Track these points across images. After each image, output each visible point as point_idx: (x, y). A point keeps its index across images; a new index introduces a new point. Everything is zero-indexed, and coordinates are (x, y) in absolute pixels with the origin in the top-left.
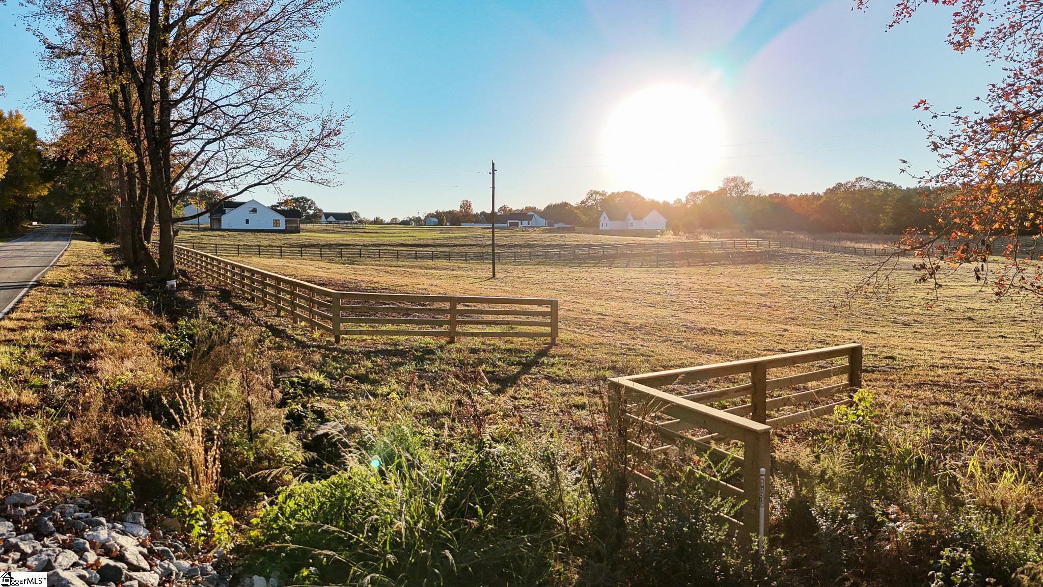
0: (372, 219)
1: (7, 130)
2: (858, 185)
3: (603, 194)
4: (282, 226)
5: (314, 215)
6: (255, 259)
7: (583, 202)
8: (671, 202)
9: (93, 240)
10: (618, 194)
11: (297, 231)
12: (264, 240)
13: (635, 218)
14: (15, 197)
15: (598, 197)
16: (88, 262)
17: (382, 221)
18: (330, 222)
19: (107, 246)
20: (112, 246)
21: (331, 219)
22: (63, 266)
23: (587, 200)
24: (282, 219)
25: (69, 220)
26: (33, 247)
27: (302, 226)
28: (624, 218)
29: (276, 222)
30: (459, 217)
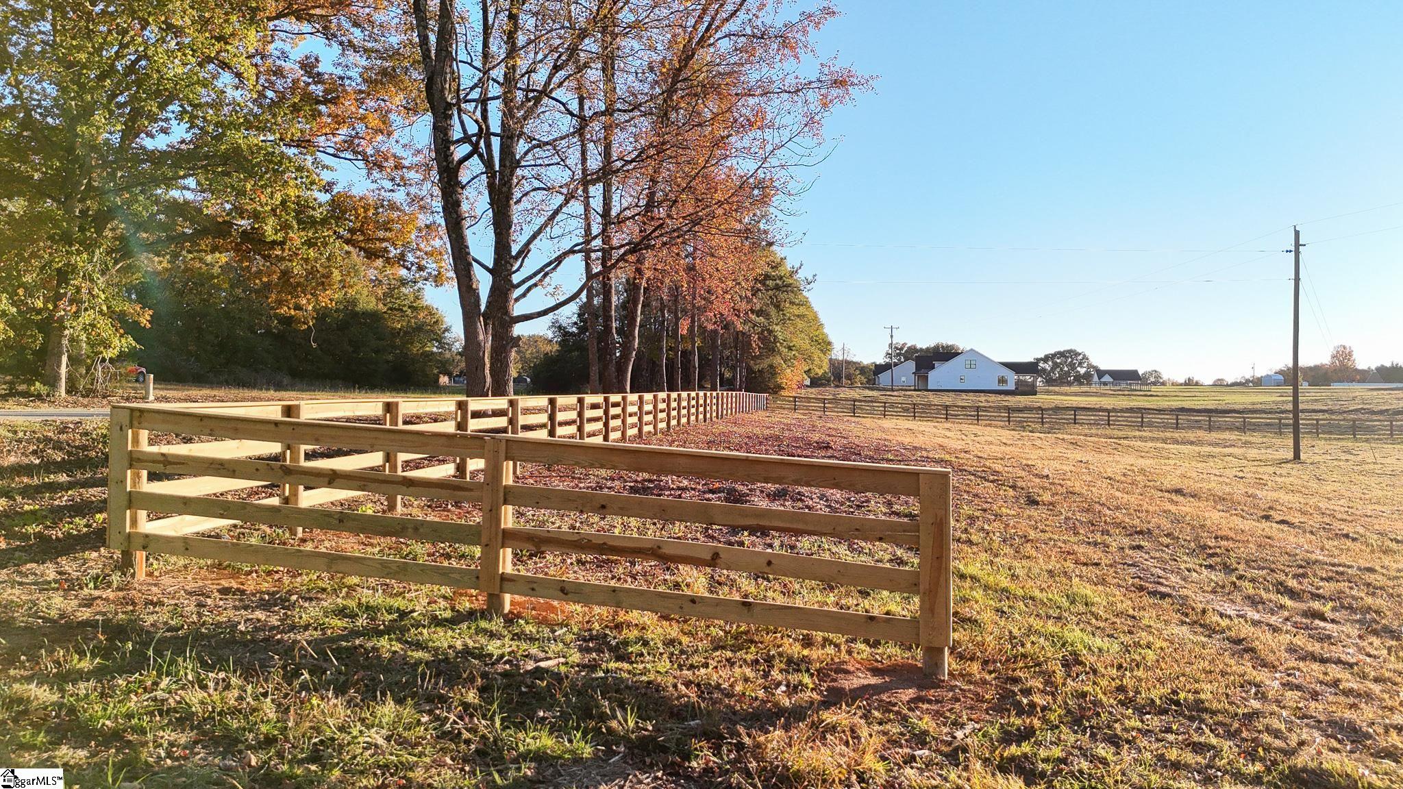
0: (1182, 381)
4: (1008, 386)
5: (1087, 375)
11: (1033, 391)
17: (1197, 382)
18: (1105, 384)
21: (1107, 378)
24: (1010, 375)
29: (1002, 381)
30: (1326, 373)
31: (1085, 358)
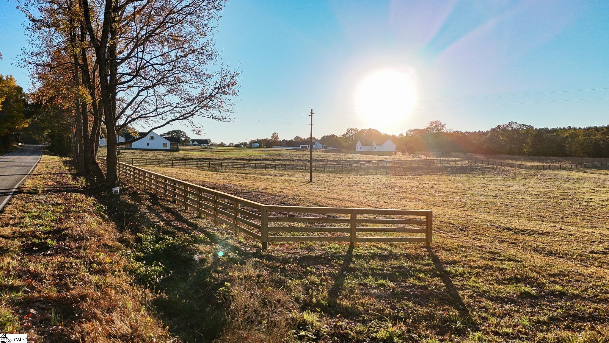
0: (218, 143)
1: (5, 87)
2: (509, 126)
3: (356, 130)
4: (169, 147)
5: (185, 141)
6: (158, 168)
7: (344, 135)
8: (397, 135)
9: (56, 155)
10: (365, 130)
11: (178, 150)
12: (160, 156)
13: (378, 145)
14: (7, 128)
15: (353, 132)
16: (54, 171)
17: (224, 144)
18: (195, 145)
19: (64, 159)
20: (68, 159)
21: (196, 143)
22: (37, 175)
23: (347, 133)
24: (169, 143)
25: (40, 142)
26: (18, 160)
27: (180, 147)
28: (370, 144)
29: (165, 145)
30: (271, 143)
31: (184, 133)
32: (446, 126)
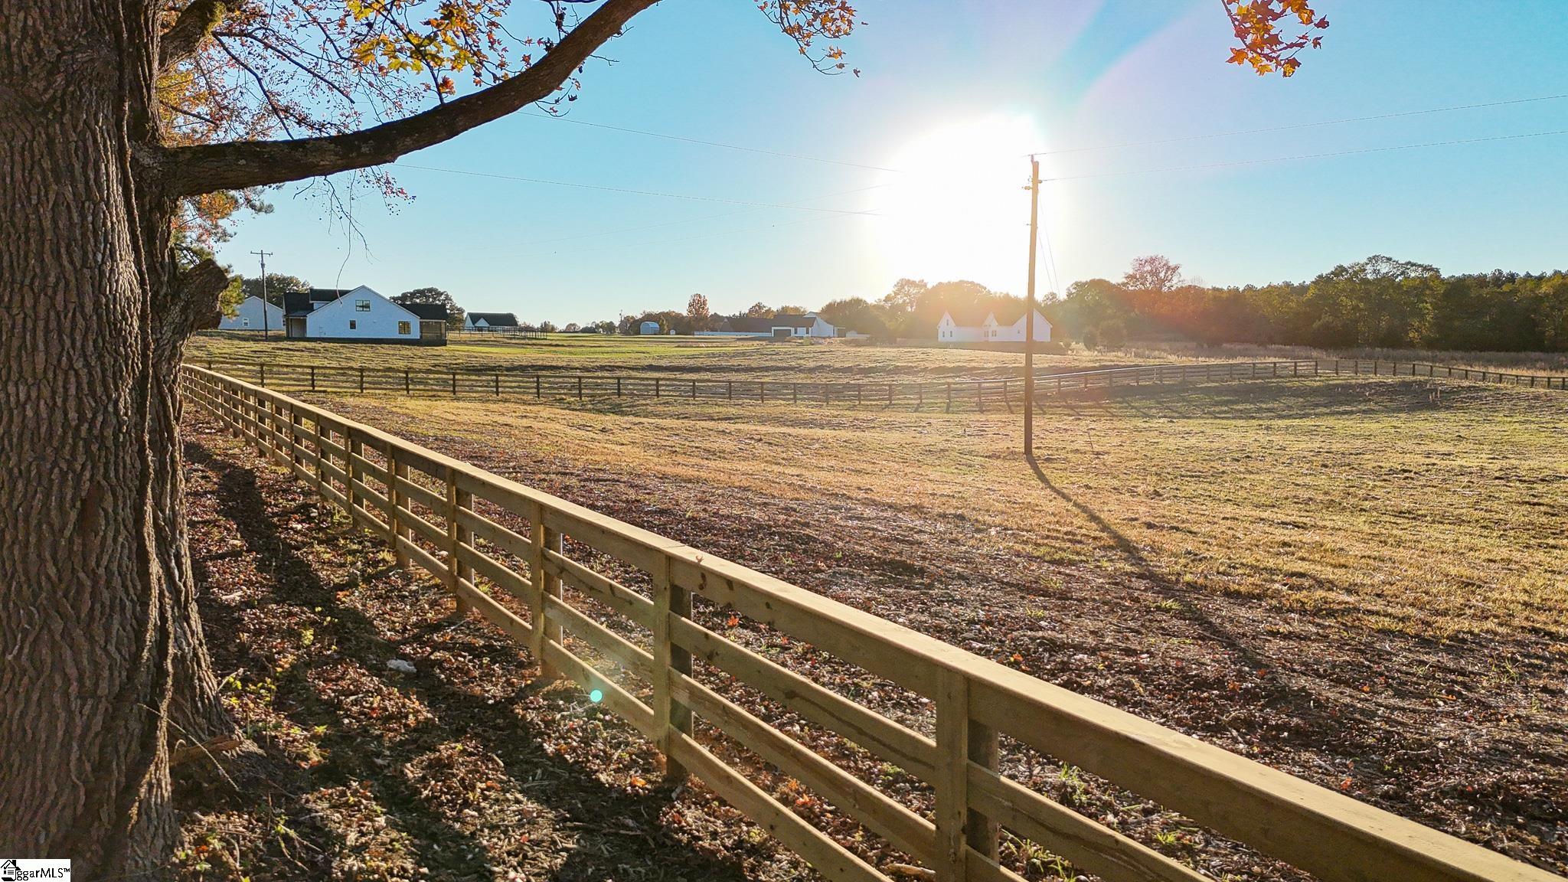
0: (539, 325)
2: (1369, 267)
3: (922, 285)
4: (415, 334)
5: (451, 318)
7: (888, 299)
8: (1040, 299)
10: (949, 285)
11: (443, 342)
13: (1001, 323)
15: (914, 291)
17: (554, 327)
18: (480, 329)
21: (482, 323)
23: (896, 294)
24: (415, 321)
27: (447, 334)
28: (979, 324)
29: (405, 327)
30: (689, 321)
31: (447, 298)
32: (1180, 270)
